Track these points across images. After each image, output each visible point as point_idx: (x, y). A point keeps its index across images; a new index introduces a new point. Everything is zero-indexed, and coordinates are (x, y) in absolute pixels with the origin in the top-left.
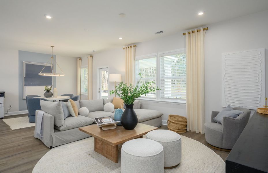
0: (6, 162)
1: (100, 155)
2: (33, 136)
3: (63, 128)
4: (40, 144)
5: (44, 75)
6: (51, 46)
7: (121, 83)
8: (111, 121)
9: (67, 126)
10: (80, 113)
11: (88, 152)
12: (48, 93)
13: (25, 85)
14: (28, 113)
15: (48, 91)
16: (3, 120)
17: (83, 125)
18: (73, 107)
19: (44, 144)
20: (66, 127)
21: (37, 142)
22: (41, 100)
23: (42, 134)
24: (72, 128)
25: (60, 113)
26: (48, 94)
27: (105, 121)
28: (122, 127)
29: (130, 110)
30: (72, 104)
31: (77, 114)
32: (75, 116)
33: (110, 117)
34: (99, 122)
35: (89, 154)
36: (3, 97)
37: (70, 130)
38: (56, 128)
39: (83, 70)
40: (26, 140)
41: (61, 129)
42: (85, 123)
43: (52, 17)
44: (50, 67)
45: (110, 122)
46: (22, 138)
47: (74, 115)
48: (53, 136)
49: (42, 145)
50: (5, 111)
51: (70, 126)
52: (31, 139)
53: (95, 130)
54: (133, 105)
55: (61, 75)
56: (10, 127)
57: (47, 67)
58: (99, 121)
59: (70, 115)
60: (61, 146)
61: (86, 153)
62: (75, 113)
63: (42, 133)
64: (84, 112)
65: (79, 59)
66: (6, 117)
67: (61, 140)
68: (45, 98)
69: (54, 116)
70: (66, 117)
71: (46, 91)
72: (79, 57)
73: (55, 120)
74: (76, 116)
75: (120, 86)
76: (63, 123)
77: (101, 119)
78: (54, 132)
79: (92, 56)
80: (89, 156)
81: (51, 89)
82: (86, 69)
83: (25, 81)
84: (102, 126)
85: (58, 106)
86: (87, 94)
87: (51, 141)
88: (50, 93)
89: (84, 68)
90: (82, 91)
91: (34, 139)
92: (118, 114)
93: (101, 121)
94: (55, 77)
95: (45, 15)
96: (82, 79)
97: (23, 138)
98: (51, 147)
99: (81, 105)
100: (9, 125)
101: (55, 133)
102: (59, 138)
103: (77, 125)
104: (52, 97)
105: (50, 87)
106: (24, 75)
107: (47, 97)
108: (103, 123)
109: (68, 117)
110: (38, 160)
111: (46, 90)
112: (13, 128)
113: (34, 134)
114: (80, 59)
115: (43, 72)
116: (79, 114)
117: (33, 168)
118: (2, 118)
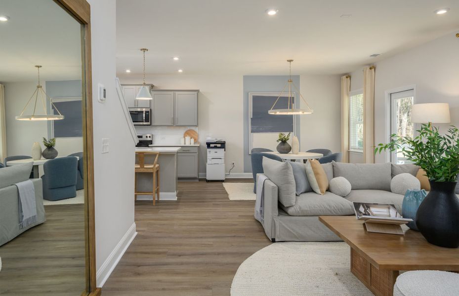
0: (212, 243)
1: (360, 283)
2: (253, 216)
3: (294, 211)
4: (260, 231)
5: (278, 113)
6: (288, 61)
7: (423, 127)
8: (393, 215)
9: (300, 208)
10: (332, 189)
11: (337, 268)
12: (284, 145)
13: (252, 131)
14: (252, 177)
15: (284, 141)
16: (223, 183)
17: (335, 214)
18: (316, 174)
19: (264, 232)
20: (299, 210)
21: (256, 227)
22: (263, 157)
23: (262, 214)
24: (310, 215)
25: (288, 182)
26: (282, 147)
27: (374, 213)
28: (420, 236)
29: (443, 196)
30: (313, 168)
31: (324, 190)
32: (320, 193)
33: (393, 206)
34: (361, 213)
35: (337, 274)
36: (224, 149)
37: (307, 218)
38: (282, 208)
39: (353, 99)
40: (243, 220)
41: (290, 211)
42: (339, 210)
43: (278, 11)
44: (286, 99)
45: (390, 216)
46: (240, 214)
47: (318, 191)
48: (276, 221)
49: (262, 233)
50: (226, 171)
51: (306, 209)
52: (249, 220)
53: (353, 227)
54: (455, 183)
55: (305, 113)
56: (228, 195)
57: (281, 98)
58: (362, 209)
59: (310, 190)
60: (290, 243)
61: (331, 269)
62: (320, 187)
63: (262, 212)
64: (340, 188)
65: (345, 77)
66: (227, 180)
67: (290, 232)
68: (277, 155)
69: (278, 187)
70: (301, 192)
71: (280, 142)
72: (345, 72)
73: (280, 194)
74: (322, 192)
75: (423, 133)
76: (293, 203)
77: (367, 206)
78: (278, 215)
79: (373, 67)
80: (336, 278)
81: (288, 139)
82: (361, 97)
83: (252, 124)
84: (367, 223)
85: (284, 169)
86: (362, 151)
87: (273, 228)
88: (286, 146)
89: (356, 94)
90: (352, 145)
91: (254, 220)
92: (410, 200)
93: (365, 211)
94: (298, 116)
95: (267, 11)
96: (352, 117)
97: (239, 216)
98: (273, 241)
99: (335, 172)
100: (228, 193)
101: (281, 216)
102: (286, 226)
103: (320, 210)
104: (291, 152)
105: (286, 134)
106: (251, 115)
107: (281, 153)
108: (369, 215)
109: (306, 192)
110: (251, 254)
111: (280, 140)
112: (232, 197)
113: (254, 212)
114: (348, 76)
115: (275, 108)
116: (328, 190)
117: (240, 264)
118: (222, 181)
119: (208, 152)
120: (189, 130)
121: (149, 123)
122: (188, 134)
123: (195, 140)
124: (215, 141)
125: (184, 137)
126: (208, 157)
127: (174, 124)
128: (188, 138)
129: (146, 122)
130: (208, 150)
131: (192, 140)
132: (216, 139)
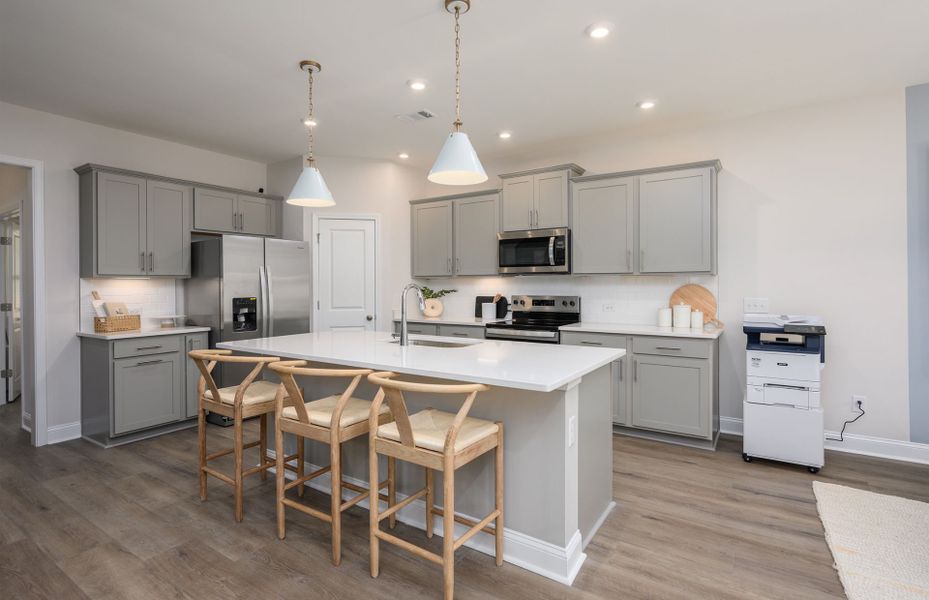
16: (817, 486)
36: (817, 356)
118: (812, 471)
119: (749, 362)
120: (687, 286)
121: (565, 268)
122: (683, 297)
123: (706, 315)
124: (781, 323)
125: (671, 307)
126: (749, 380)
127: (635, 270)
128: (683, 310)
129: (557, 264)
130: (751, 354)
131: (698, 316)
132: (784, 317)
